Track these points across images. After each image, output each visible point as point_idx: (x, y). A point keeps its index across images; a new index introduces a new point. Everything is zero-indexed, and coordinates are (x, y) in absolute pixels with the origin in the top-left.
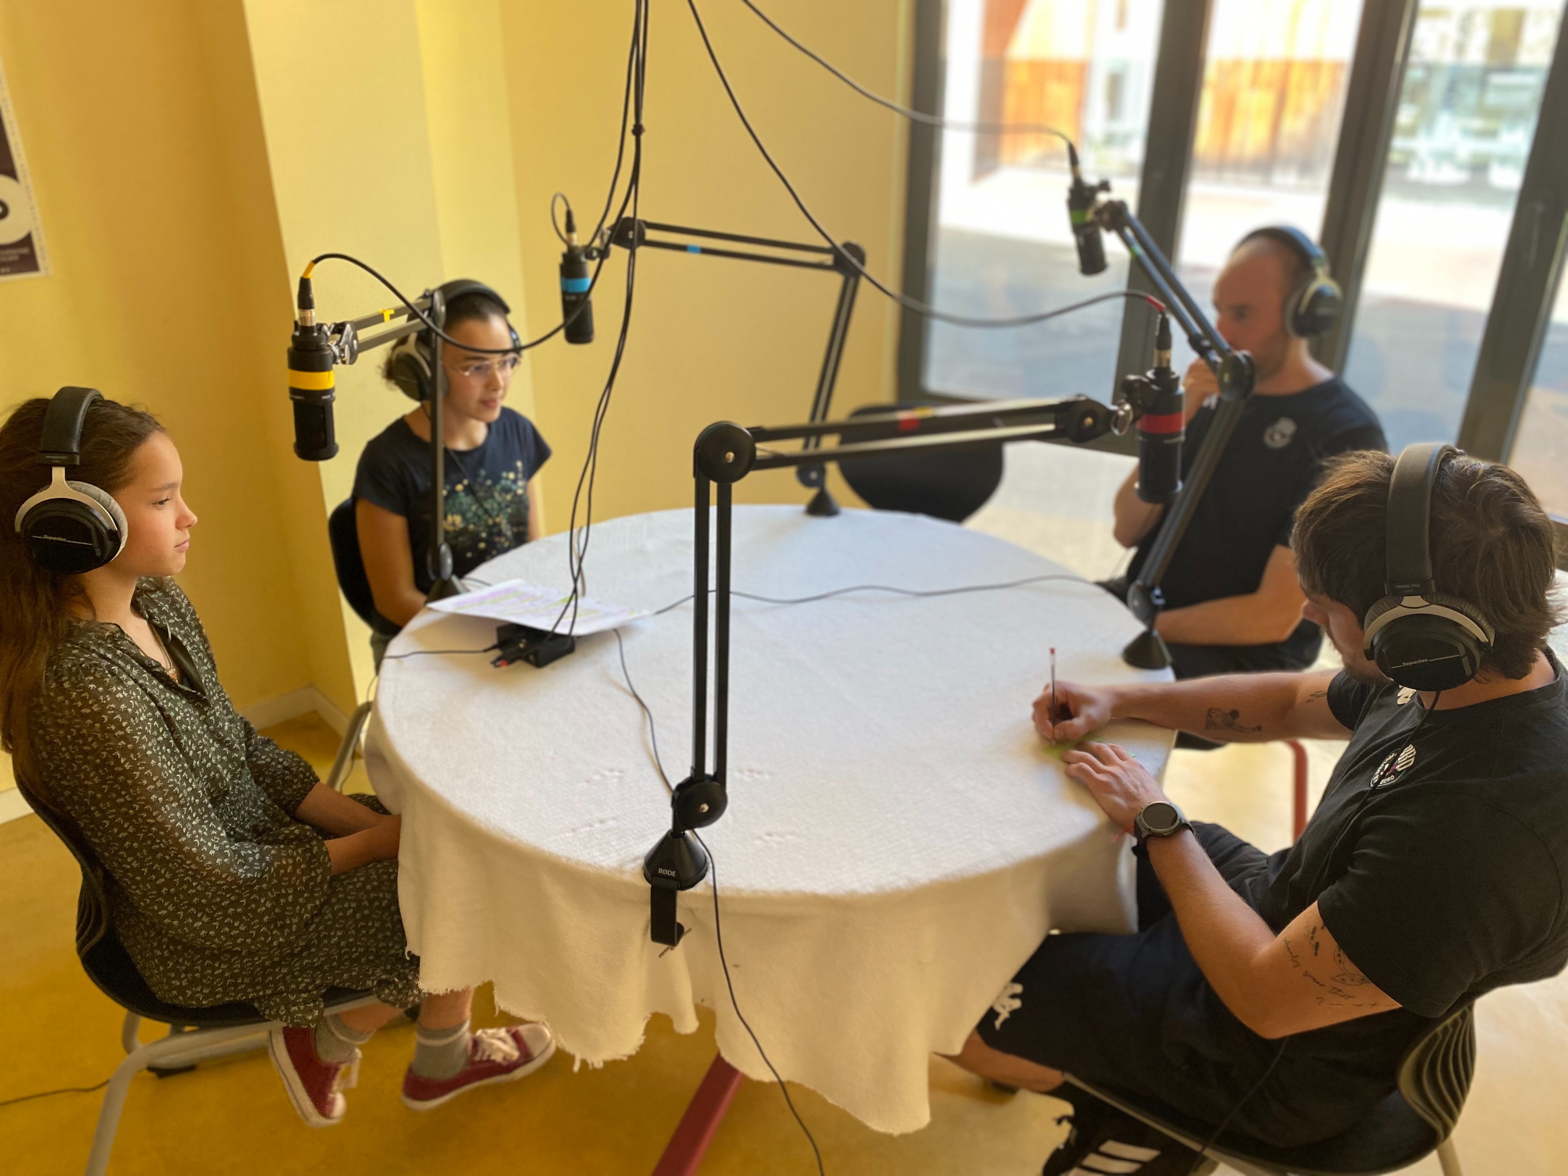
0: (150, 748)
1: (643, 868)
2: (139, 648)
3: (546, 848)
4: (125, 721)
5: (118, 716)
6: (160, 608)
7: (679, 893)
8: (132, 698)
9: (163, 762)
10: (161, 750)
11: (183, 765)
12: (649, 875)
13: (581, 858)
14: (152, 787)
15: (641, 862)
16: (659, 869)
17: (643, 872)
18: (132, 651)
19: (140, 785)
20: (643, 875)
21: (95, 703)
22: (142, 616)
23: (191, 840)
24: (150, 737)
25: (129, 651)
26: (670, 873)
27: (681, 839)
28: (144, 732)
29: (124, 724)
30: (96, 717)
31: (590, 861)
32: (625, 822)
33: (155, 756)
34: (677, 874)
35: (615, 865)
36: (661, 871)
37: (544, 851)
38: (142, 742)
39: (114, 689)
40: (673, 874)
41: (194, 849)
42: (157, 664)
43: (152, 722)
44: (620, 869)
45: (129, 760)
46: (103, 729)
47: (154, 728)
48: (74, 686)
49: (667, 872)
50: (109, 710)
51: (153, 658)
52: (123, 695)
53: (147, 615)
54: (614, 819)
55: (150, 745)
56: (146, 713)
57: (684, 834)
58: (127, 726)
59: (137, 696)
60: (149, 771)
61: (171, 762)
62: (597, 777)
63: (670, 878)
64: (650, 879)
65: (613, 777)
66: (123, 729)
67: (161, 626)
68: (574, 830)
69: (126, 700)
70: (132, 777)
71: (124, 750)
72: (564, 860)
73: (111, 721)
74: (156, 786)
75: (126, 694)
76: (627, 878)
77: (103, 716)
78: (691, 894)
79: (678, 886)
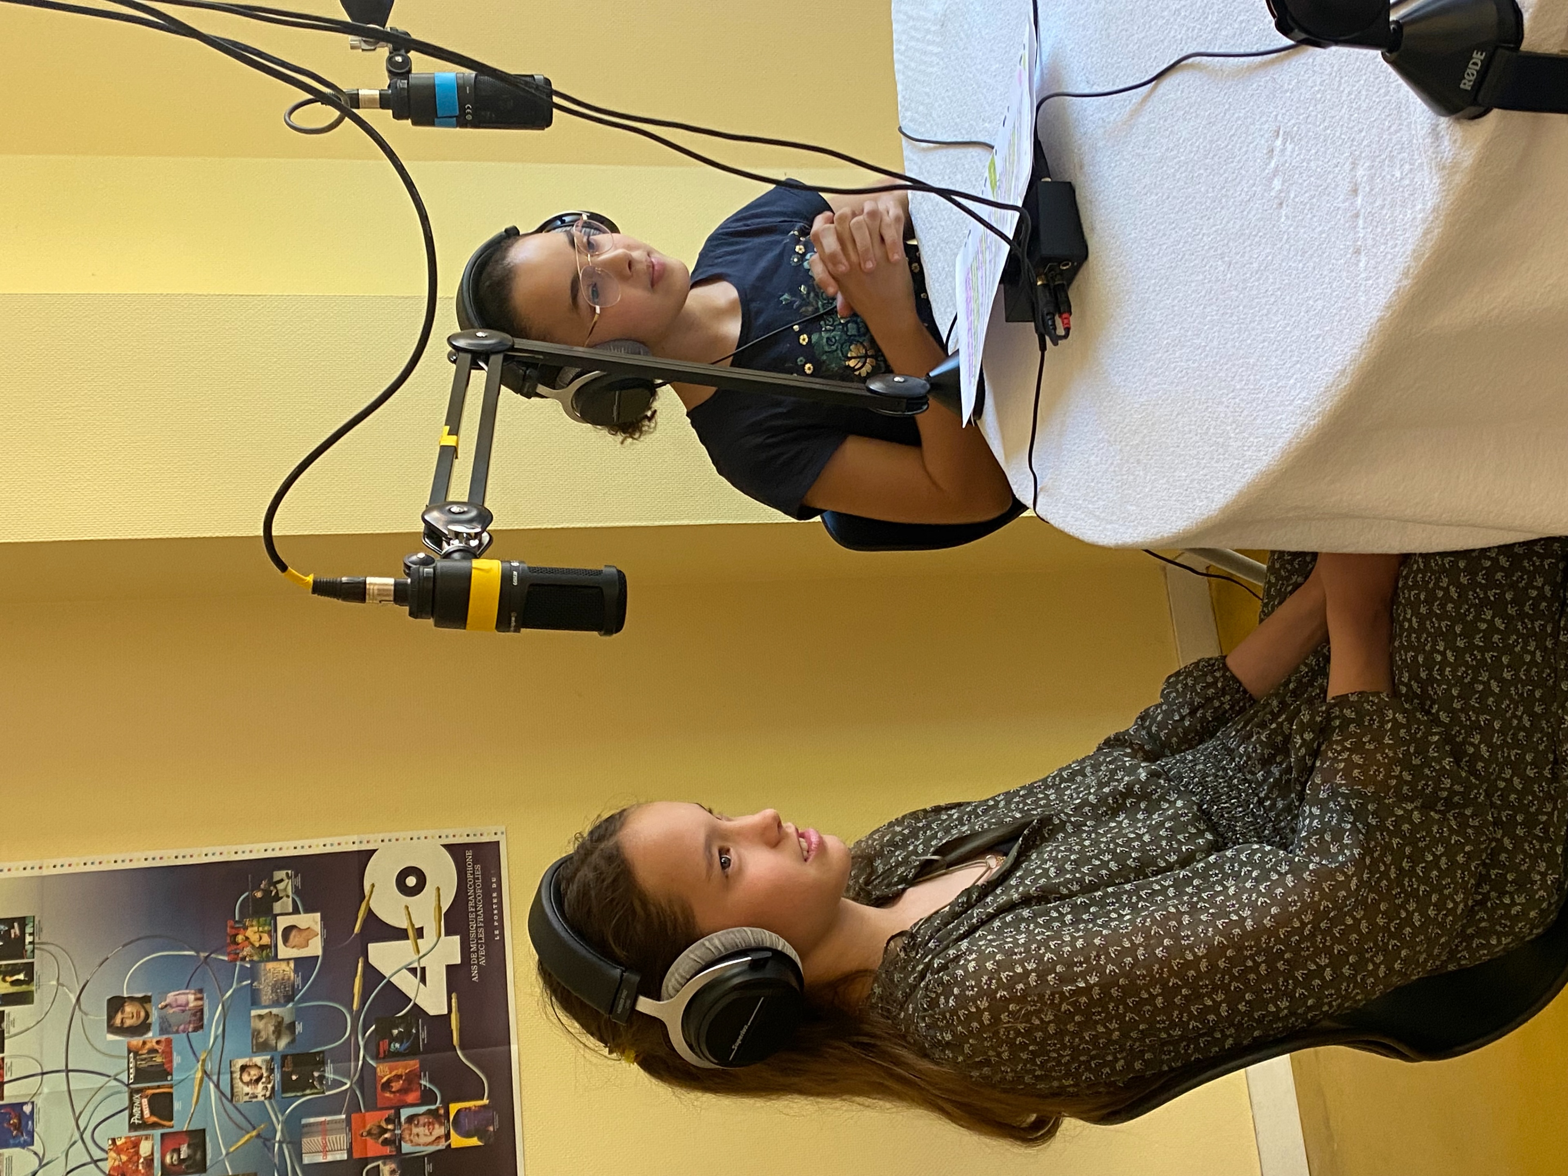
0: (1074, 939)
1: (1458, 119)
2: (937, 912)
3: (1376, 314)
4: (1013, 967)
5: (1003, 976)
6: (898, 864)
7: (1527, 45)
8: (983, 948)
9: (1104, 926)
10: (1086, 922)
11: (1126, 892)
12: (1473, 110)
13: (1410, 247)
14: (1141, 951)
15: (1444, 122)
16: (1462, 86)
17: (1466, 122)
18: (936, 924)
19: (1131, 968)
20: (1472, 123)
21: (975, 1003)
22: (899, 895)
23: (1259, 912)
24: (1058, 935)
25: (934, 929)
26: (1475, 64)
27: (1407, 30)
28: (1045, 943)
29: (1019, 970)
30: (997, 1007)
31: (1420, 231)
32: (1365, 142)
33: (1089, 936)
34: (1480, 48)
35: (1436, 180)
36: (1467, 84)
37: (1380, 319)
38: (1057, 951)
39: (960, 972)
40: (1478, 57)
41: (1274, 910)
42: (966, 892)
43: (1037, 925)
44: (1448, 170)
45: (1083, 975)
46: (1022, 999)
47: (1047, 925)
48: (950, 1026)
49: (1472, 71)
50: (989, 985)
51: (955, 896)
52: (973, 960)
53: (900, 887)
54: (1354, 166)
55: (1067, 938)
56: (1019, 932)
57: (1396, 22)
58: (1024, 967)
59: (986, 940)
60: (1111, 950)
61: (1114, 911)
62: (1277, 184)
63: (1486, 65)
64: (1482, 109)
65: (1283, 151)
66: (1027, 973)
67: (918, 869)
68: (1357, 252)
69: (982, 958)
70: (1114, 976)
71: (1062, 979)
72: (1405, 282)
73: (1010, 985)
74: (1140, 945)
75: (974, 956)
76: (1468, 158)
77: (998, 995)
78: (1535, 18)
79: (1508, 49)
